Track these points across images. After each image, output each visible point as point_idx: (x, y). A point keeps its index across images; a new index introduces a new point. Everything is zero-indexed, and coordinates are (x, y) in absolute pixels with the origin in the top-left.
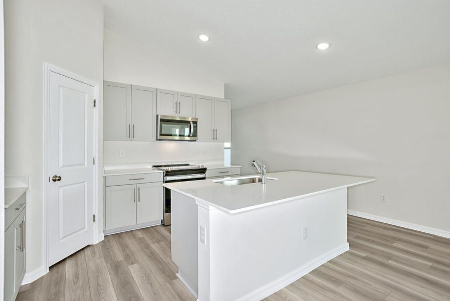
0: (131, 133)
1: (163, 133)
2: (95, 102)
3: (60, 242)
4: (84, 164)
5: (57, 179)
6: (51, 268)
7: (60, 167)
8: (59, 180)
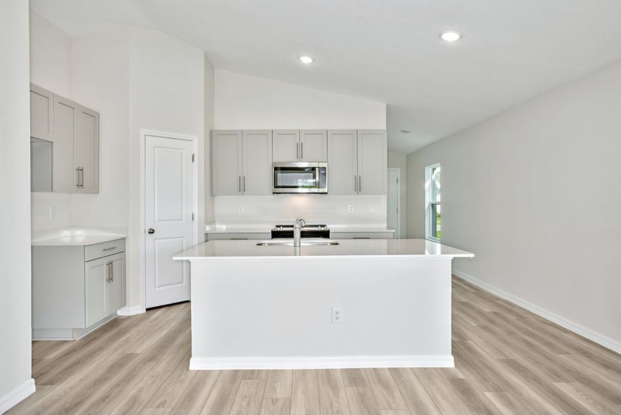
0: (242, 187)
1: (279, 184)
2: (193, 157)
3: (157, 289)
4: (181, 219)
5: (152, 232)
6: (147, 310)
7: (156, 220)
8: (152, 233)
